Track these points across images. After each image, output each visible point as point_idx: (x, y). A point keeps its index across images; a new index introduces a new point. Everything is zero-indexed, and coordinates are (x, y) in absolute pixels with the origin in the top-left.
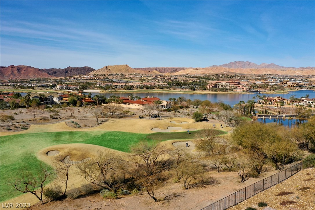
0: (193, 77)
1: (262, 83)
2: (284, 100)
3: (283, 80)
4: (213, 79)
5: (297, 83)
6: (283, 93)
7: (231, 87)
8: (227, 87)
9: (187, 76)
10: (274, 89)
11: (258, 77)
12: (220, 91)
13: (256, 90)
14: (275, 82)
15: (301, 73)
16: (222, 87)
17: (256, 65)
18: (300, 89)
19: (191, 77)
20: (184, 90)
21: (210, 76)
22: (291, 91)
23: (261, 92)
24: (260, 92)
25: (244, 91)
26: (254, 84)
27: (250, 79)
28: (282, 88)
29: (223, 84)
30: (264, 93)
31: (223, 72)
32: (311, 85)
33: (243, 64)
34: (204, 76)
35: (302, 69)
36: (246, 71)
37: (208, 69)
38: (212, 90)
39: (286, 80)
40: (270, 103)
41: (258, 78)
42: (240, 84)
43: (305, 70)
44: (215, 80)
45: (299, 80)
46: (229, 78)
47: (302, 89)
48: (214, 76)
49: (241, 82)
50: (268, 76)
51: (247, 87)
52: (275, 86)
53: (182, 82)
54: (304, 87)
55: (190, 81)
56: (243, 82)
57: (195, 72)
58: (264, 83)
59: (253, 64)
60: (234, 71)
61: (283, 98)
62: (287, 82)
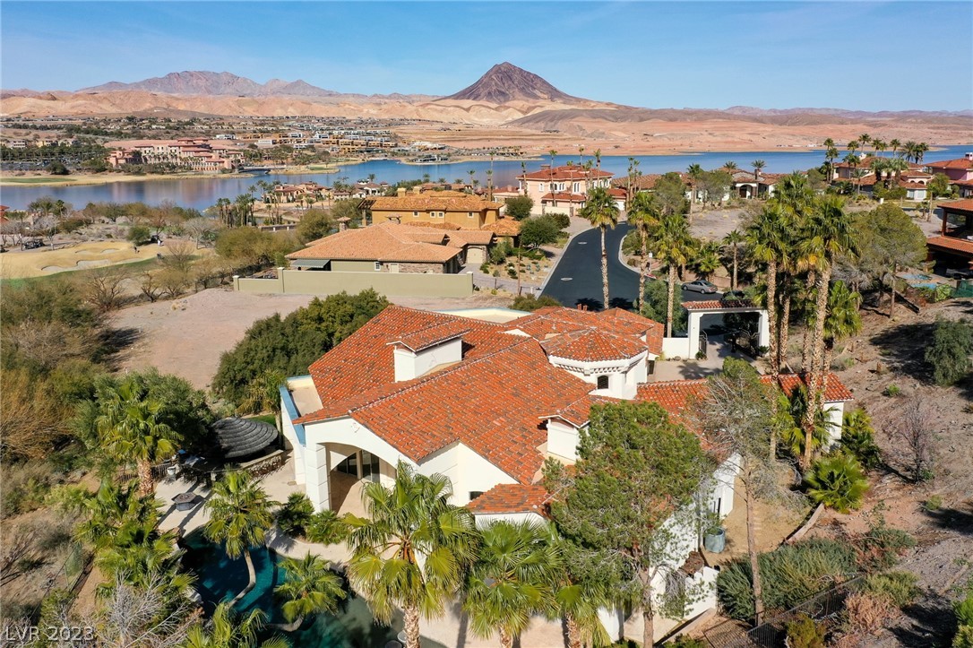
0: (44, 128)
1: (274, 143)
2: (321, 189)
3: (330, 134)
4: (119, 135)
5: (363, 142)
6: (326, 171)
7: (185, 160)
8: (174, 161)
9: (21, 122)
10: (305, 160)
11: (261, 125)
12: (153, 173)
13: (257, 165)
14: (309, 139)
15: (375, 112)
16: (157, 161)
17: (254, 84)
18: (368, 158)
19: (35, 127)
20: (29, 175)
21: (107, 122)
22: (347, 163)
23: (272, 172)
24: (269, 170)
25: (224, 171)
26: (253, 146)
27: (239, 133)
28: (324, 156)
29: (161, 151)
30: (280, 172)
31: (152, 109)
32: (396, 146)
33: (214, 82)
34: (85, 124)
35: (378, 100)
36: (222, 105)
37: (95, 98)
38: (128, 172)
39: (335, 133)
40: (291, 198)
41: (261, 128)
42: (210, 149)
43: (385, 103)
44: (127, 136)
45: (369, 134)
46: (177, 129)
47: (373, 159)
48: (121, 124)
49: (212, 144)
50: (290, 123)
51: (232, 158)
52: (309, 153)
53: (10, 146)
54: (377, 151)
55: (40, 144)
56: (219, 142)
57: (48, 107)
58: (278, 145)
59: (245, 80)
60: (188, 104)
61: (319, 186)
62: (340, 141)
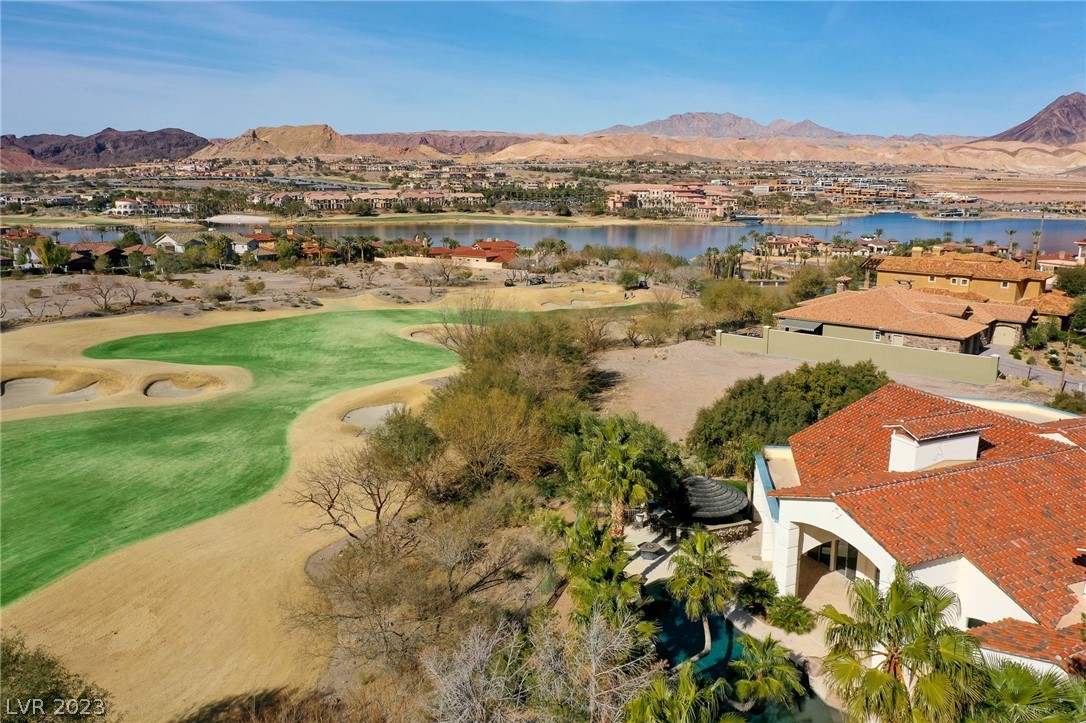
0: (555, 171)
1: (771, 190)
2: (818, 244)
3: (835, 181)
4: (619, 178)
5: (872, 191)
6: (825, 224)
7: (678, 205)
8: (667, 206)
9: (536, 165)
10: (803, 210)
11: (759, 170)
12: (646, 217)
13: (750, 214)
14: (810, 186)
15: (892, 156)
16: (651, 206)
17: (756, 124)
18: (878, 211)
19: (547, 170)
20: (538, 215)
21: (608, 165)
22: (851, 215)
23: (765, 222)
24: (762, 220)
25: (715, 218)
26: (748, 193)
27: (735, 178)
28: (825, 207)
29: (656, 195)
30: (774, 222)
31: (652, 153)
32: (913, 196)
33: (715, 124)
34: (590, 167)
35: (897, 143)
36: (720, 149)
37: (601, 142)
38: (624, 216)
39: (841, 180)
40: (783, 252)
41: (759, 173)
42: (704, 195)
43: (906, 146)
44: (627, 180)
45: (881, 182)
46: (673, 173)
47: (883, 211)
48: (622, 167)
49: (707, 189)
50: (791, 168)
51: (725, 205)
52: (808, 202)
53: (525, 187)
54: (889, 203)
55: (550, 186)
56: (714, 187)
57: (560, 150)
58: (775, 192)
59: (748, 121)
60: (687, 147)
61: (816, 239)
62: (846, 189)
